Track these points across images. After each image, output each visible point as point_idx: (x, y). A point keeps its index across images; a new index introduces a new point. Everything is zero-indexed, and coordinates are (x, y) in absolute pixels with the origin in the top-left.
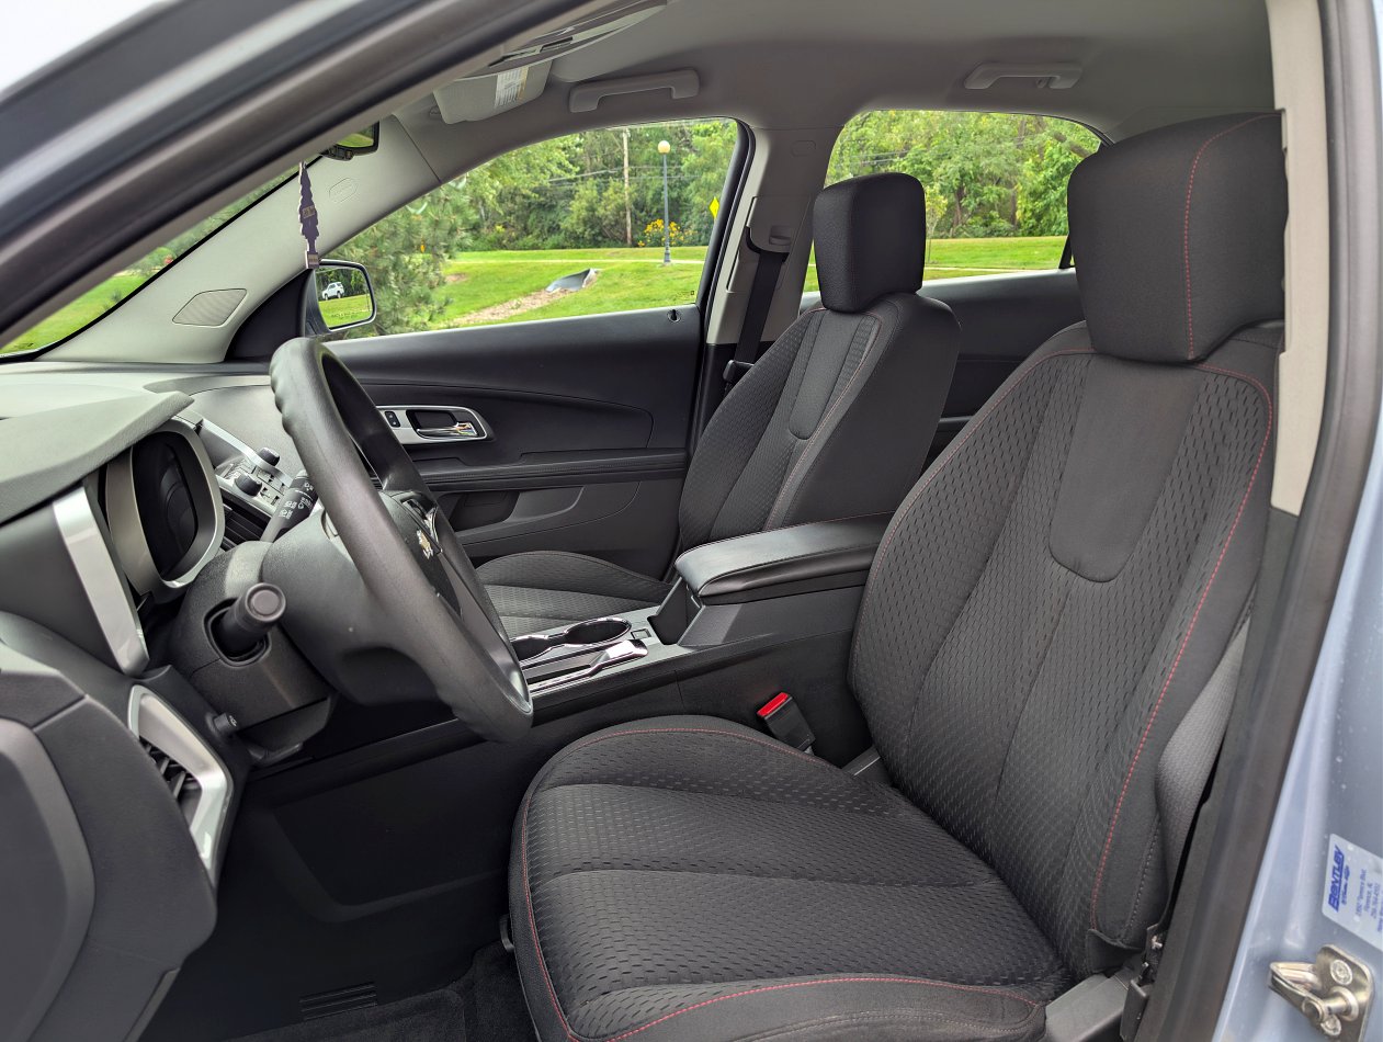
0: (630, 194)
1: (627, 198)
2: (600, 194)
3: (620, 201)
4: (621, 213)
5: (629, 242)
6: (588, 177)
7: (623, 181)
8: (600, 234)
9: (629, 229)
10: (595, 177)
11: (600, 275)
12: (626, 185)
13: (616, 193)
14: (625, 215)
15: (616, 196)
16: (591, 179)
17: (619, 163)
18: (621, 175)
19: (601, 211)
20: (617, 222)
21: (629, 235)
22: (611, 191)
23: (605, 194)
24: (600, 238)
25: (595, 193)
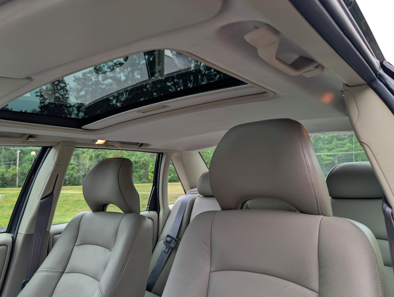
0: (19, 171)
1: (17, 171)
2: (7, 170)
3: (14, 173)
4: (15, 177)
5: (17, 186)
6: (2, 164)
7: (16, 166)
8: (5, 183)
9: (17, 182)
10: (5, 164)
11: (3, 197)
12: (17, 167)
13: (13, 170)
14: (16, 177)
15: (13, 171)
16: (4, 165)
17: (15, 160)
18: (15, 164)
19: (6, 175)
20: (13, 179)
21: (17, 184)
22: (11, 169)
23: (9, 170)
24: (5, 185)
25: (5, 170)
